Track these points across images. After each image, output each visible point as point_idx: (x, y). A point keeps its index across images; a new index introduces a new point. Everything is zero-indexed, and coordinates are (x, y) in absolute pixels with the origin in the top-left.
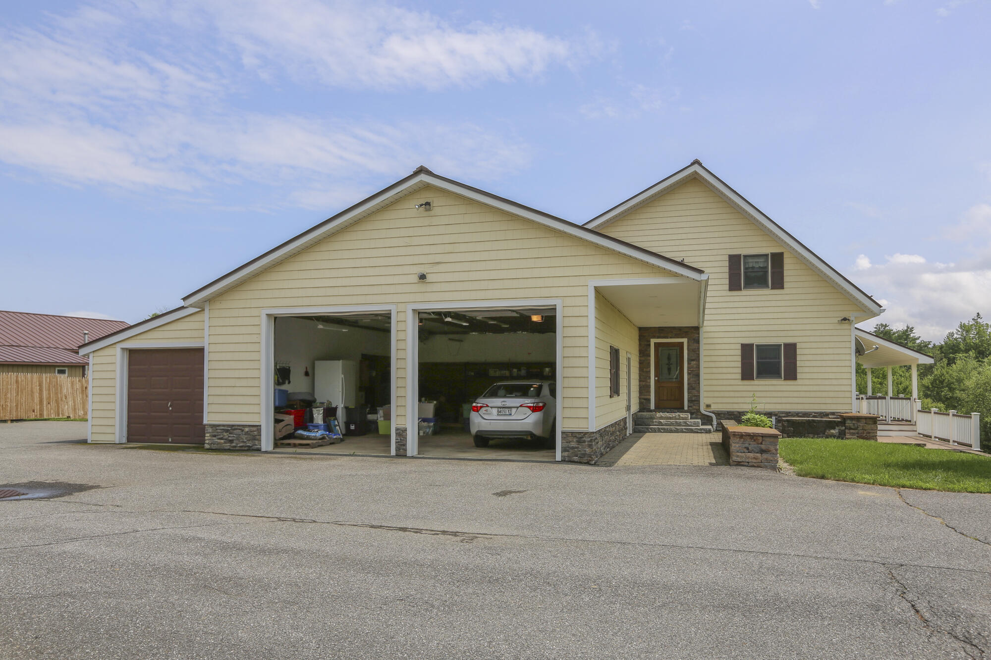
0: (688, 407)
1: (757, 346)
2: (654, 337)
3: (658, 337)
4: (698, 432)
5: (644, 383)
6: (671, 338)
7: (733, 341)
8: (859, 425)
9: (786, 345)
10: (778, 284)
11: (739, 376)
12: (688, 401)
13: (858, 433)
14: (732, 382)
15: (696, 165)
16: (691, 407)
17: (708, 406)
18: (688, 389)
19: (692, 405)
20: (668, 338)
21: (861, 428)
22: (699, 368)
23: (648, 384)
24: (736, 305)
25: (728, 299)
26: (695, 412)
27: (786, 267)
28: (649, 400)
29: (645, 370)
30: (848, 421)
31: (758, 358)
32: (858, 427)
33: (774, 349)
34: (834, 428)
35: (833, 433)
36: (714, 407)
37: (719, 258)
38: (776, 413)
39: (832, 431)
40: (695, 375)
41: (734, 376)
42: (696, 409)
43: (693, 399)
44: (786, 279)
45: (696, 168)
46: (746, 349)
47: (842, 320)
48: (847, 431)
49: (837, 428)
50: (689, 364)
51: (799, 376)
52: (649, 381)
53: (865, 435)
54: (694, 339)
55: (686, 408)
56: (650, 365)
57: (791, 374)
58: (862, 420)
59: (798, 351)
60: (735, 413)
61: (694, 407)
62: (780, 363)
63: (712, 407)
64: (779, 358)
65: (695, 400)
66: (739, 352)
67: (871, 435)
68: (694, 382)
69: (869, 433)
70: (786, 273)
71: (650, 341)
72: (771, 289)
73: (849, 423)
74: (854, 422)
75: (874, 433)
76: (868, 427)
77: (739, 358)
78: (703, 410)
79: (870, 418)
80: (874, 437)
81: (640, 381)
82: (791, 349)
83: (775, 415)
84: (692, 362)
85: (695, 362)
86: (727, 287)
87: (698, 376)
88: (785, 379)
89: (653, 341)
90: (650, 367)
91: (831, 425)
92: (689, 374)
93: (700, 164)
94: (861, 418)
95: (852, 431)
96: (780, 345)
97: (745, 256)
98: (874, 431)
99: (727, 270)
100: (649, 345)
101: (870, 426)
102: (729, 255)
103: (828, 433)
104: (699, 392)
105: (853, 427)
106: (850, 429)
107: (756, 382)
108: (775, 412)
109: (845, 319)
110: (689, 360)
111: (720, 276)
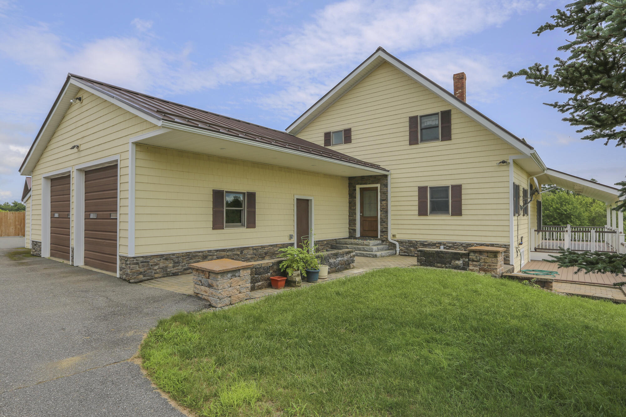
0: (381, 236)
1: (431, 188)
2: (358, 184)
3: (361, 184)
4: (367, 257)
5: (352, 218)
6: (369, 184)
7: (412, 184)
8: (481, 258)
9: (453, 187)
10: (447, 135)
11: (417, 212)
12: (381, 231)
13: (480, 265)
14: (412, 217)
15: (380, 52)
16: (382, 236)
17: (394, 236)
18: (381, 223)
19: (383, 234)
20: (367, 184)
21: (483, 261)
22: (387, 206)
23: (354, 218)
24: (414, 156)
25: (409, 152)
26: (384, 240)
27: (453, 121)
28: (355, 230)
29: (352, 208)
30: (472, 254)
31: (432, 197)
32: (480, 260)
33: (445, 189)
34: (459, 260)
35: (457, 264)
36: (399, 237)
37: (402, 120)
38: (445, 243)
39: (457, 262)
40: (385, 211)
41: (413, 213)
42: (386, 238)
43: (384, 230)
44: (453, 132)
45: (380, 53)
46: (422, 190)
47: (500, 163)
48: (470, 262)
49: (461, 259)
50: (381, 203)
51: (463, 212)
52: (355, 216)
53: (486, 267)
54: (384, 185)
55: (379, 237)
56: (356, 205)
57: (458, 211)
58: (484, 253)
59: (463, 192)
60: (414, 242)
61: (385, 236)
62: (448, 201)
63: (397, 237)
64: (448, 197)
65: (385, 231)
66: (417, 193)
67: (492, 267)
68: (384, 217)
69: (490, 266)
70: (453, 127)
71: (355, 187)
72: (441, 141)
73: (472, 256)
74: (476, 255)
75: (494, 266)
76: (489, 260)
77: (417, 198)
78: (390, 239)
79: (491, 252)
80: (495, 270)
81: (349, 216)
82: (457, 189)
83: (444, 245)
84: (383, 202)
85: (385, 202)
86: (408, 142)
87: (386, 212)
88: (452, 215)
89: (358, 187)
90: (356, 206)
91: (457, 256)
92: (381, 211)
93: (384, 51)
94: (484, 252)
95: (474, 263)
96: (448, 187)
97: (421, 117)
98: (494, 264)
99: (408, 129)
100: (355, 190)
101: (490, 259)
102: (409, 117)
103: (453, 263)
104: (387, 224)
105: (475, 260)
106: (473, 261)
107: (430, 217)
108: (443, 243)
109: (504, 162)
110: (382, 200)
111: (403, 134)
